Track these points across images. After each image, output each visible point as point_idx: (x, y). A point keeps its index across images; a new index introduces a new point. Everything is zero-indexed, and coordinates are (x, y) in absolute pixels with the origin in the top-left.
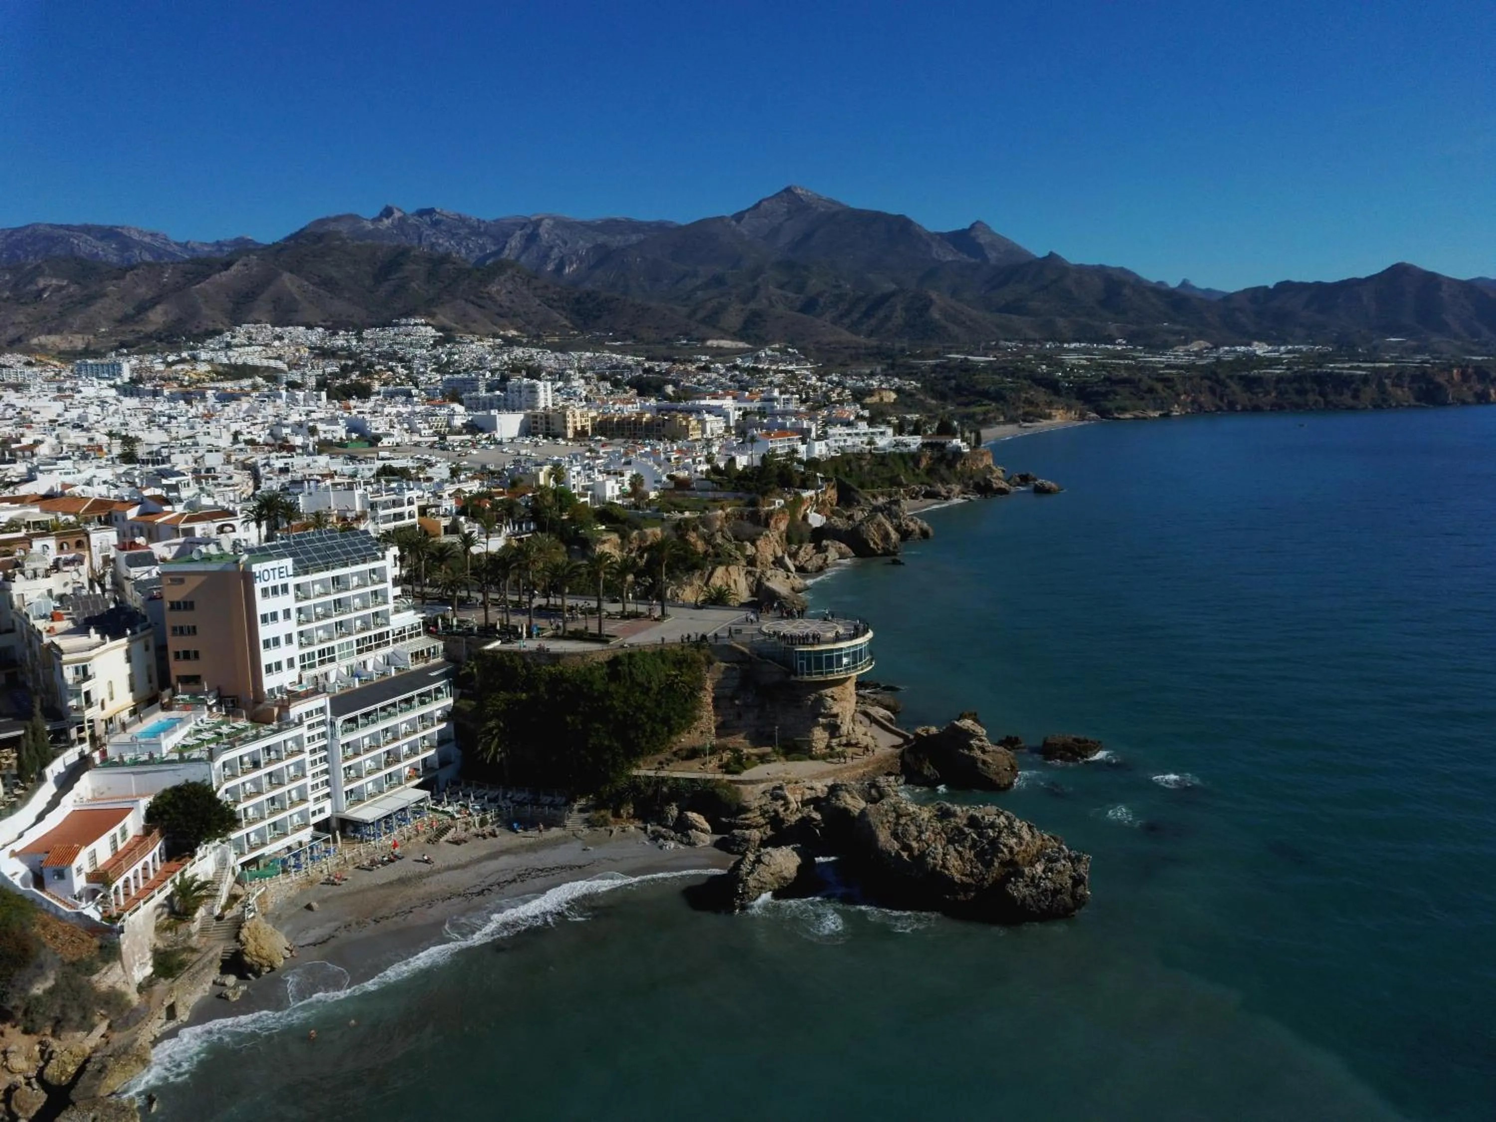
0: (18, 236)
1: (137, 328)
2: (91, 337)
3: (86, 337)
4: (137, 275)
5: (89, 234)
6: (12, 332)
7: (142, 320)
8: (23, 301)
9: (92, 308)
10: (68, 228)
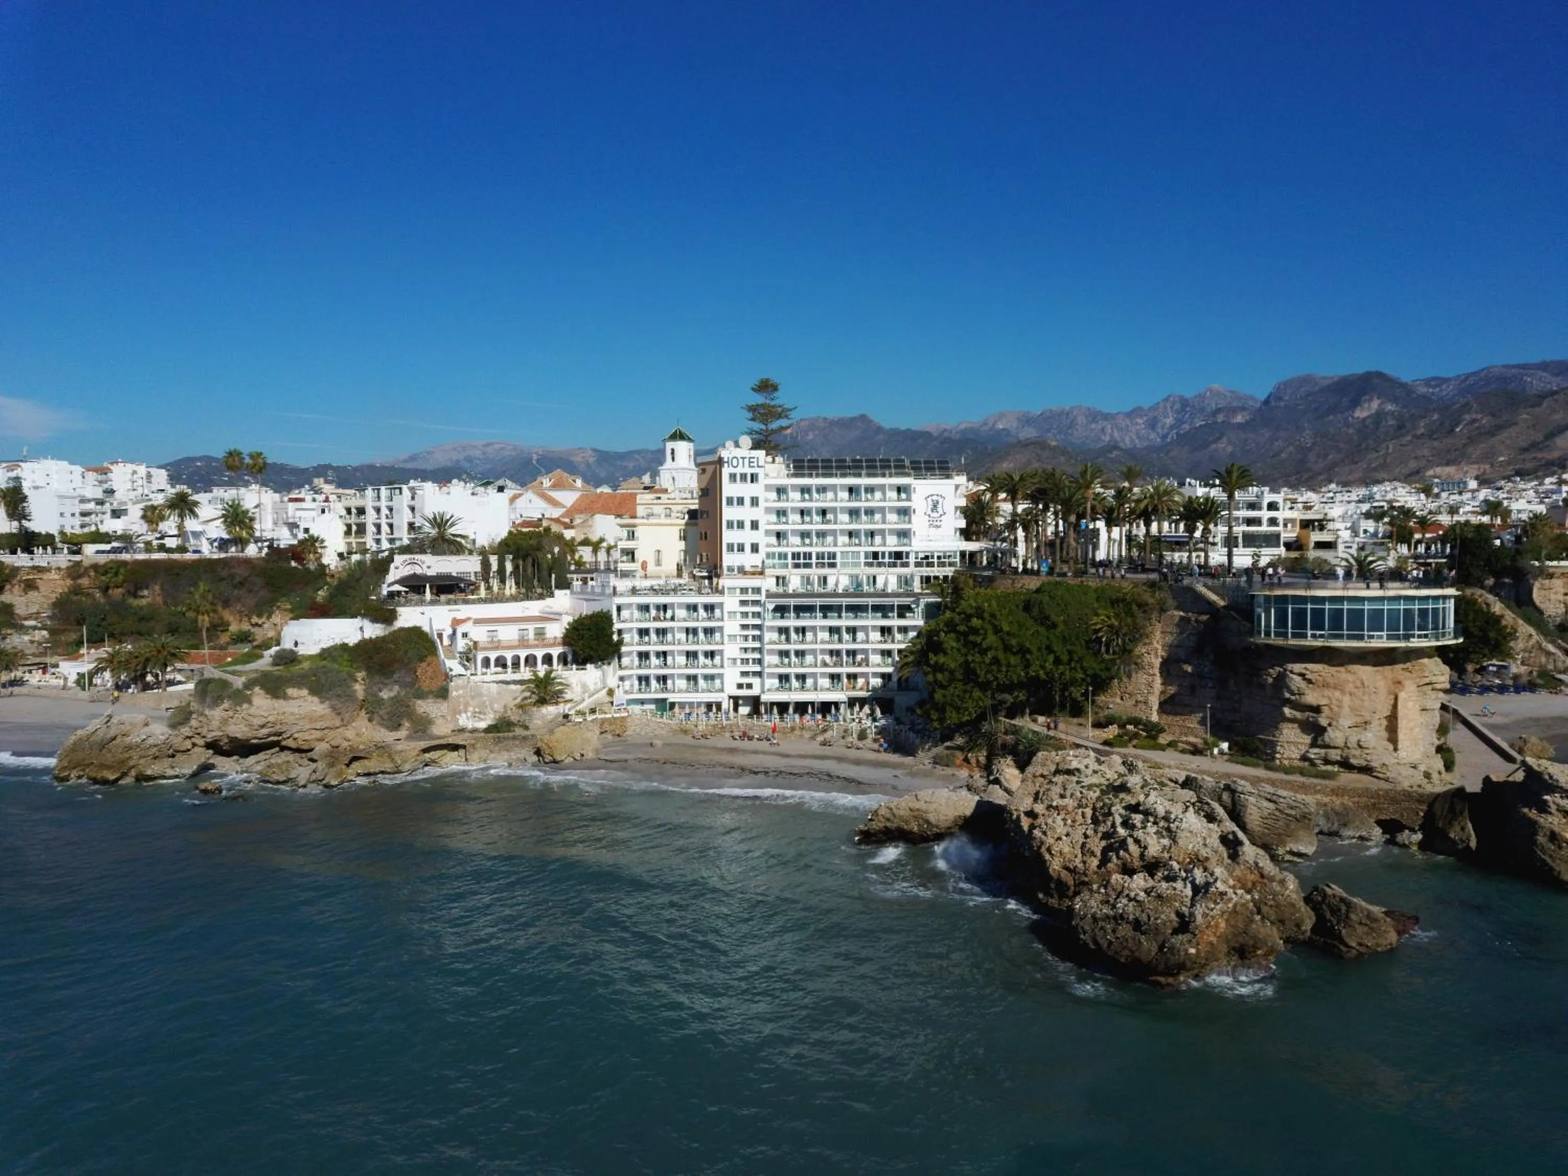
0: (1471, 381)
1: (1540, 455)
2: (1487, 467)
3: (1482, 466)
4: (1556, 401)
5: (1544, 370)
6: (1413, 465)
7: (1548, 446)
8: (1435, 436)
9: (1498, 437)
10: (1524, 367)
